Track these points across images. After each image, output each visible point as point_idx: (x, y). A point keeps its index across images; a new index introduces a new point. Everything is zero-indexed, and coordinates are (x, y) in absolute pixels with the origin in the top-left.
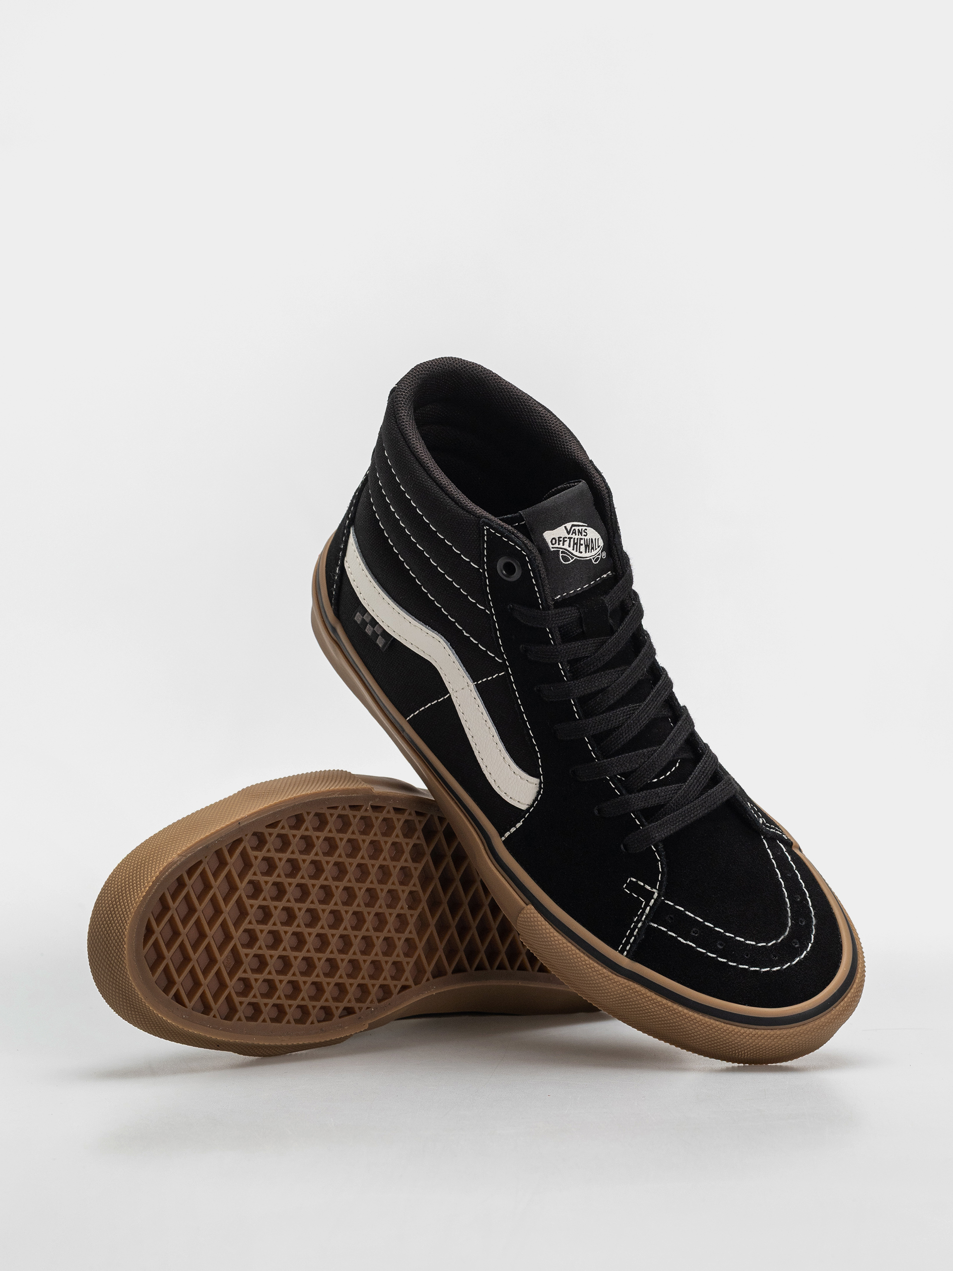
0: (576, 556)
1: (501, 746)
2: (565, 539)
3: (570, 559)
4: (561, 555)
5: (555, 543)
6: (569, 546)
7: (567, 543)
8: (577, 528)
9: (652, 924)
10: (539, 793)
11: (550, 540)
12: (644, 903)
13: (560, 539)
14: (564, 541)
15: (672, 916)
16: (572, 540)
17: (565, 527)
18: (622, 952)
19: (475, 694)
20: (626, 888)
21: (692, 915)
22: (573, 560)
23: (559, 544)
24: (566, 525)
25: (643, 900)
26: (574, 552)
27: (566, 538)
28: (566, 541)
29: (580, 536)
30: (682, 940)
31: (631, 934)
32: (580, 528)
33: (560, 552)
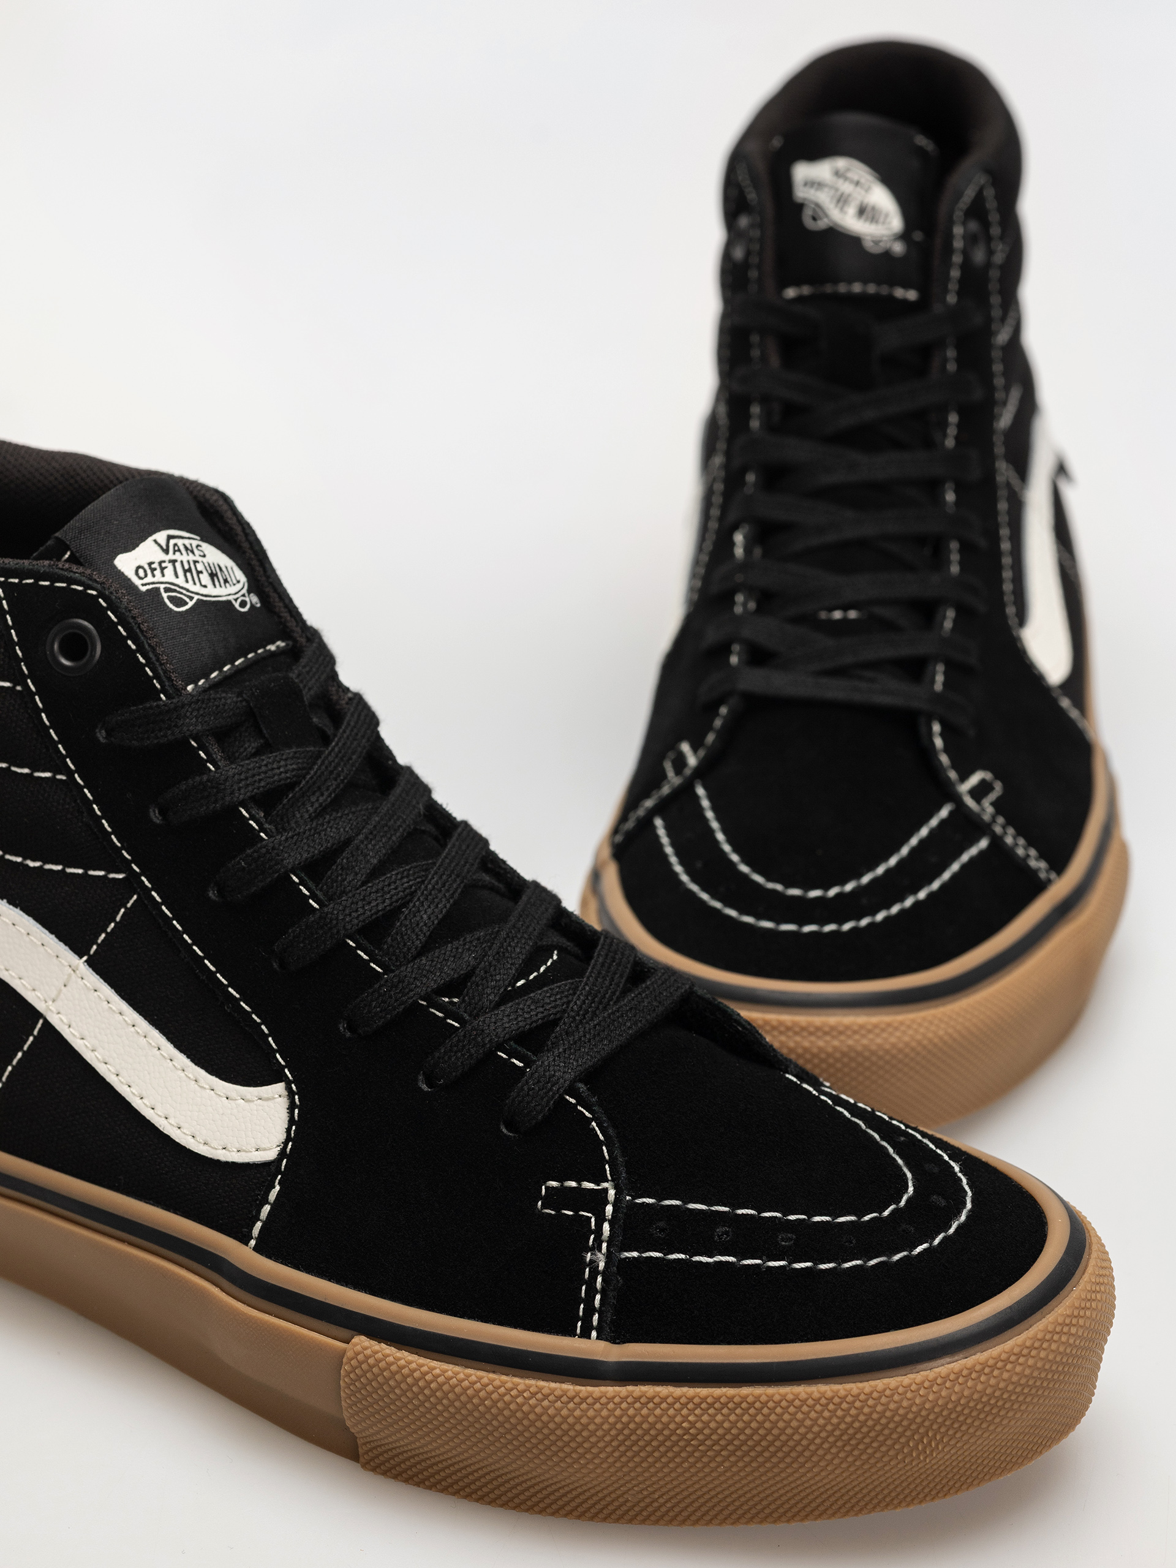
0: (197, 594)
1: (182, 1059)
2: (164, 565)
3: (187, 600)
4: (165, 595)
5: (146, 575)
6: (177, 576)
7: (169, 572)
8: (180, 542)
9: (627, 1254)
10: (292, 1107)
11: (133, 572)
12: (593, 1220)
13: (153, 566)
14: (162, 569)
15: (661, 1224)
16: (178, 565)
17: (155, 541)
18: (585, 1334)
19: (93, 979)
20: (544, 1206)
21: (704, 1207)
22: (194, 601)
23: (154, 576)
24: (155, 536)
25: (590, 1215)
26: (190, 586)
27: (164, 562)
28: (166, 567)
29: (191, 557)
30: (705, 1259)
31: (592, 1291)
32: (187, 542)
33: (162, 591)
